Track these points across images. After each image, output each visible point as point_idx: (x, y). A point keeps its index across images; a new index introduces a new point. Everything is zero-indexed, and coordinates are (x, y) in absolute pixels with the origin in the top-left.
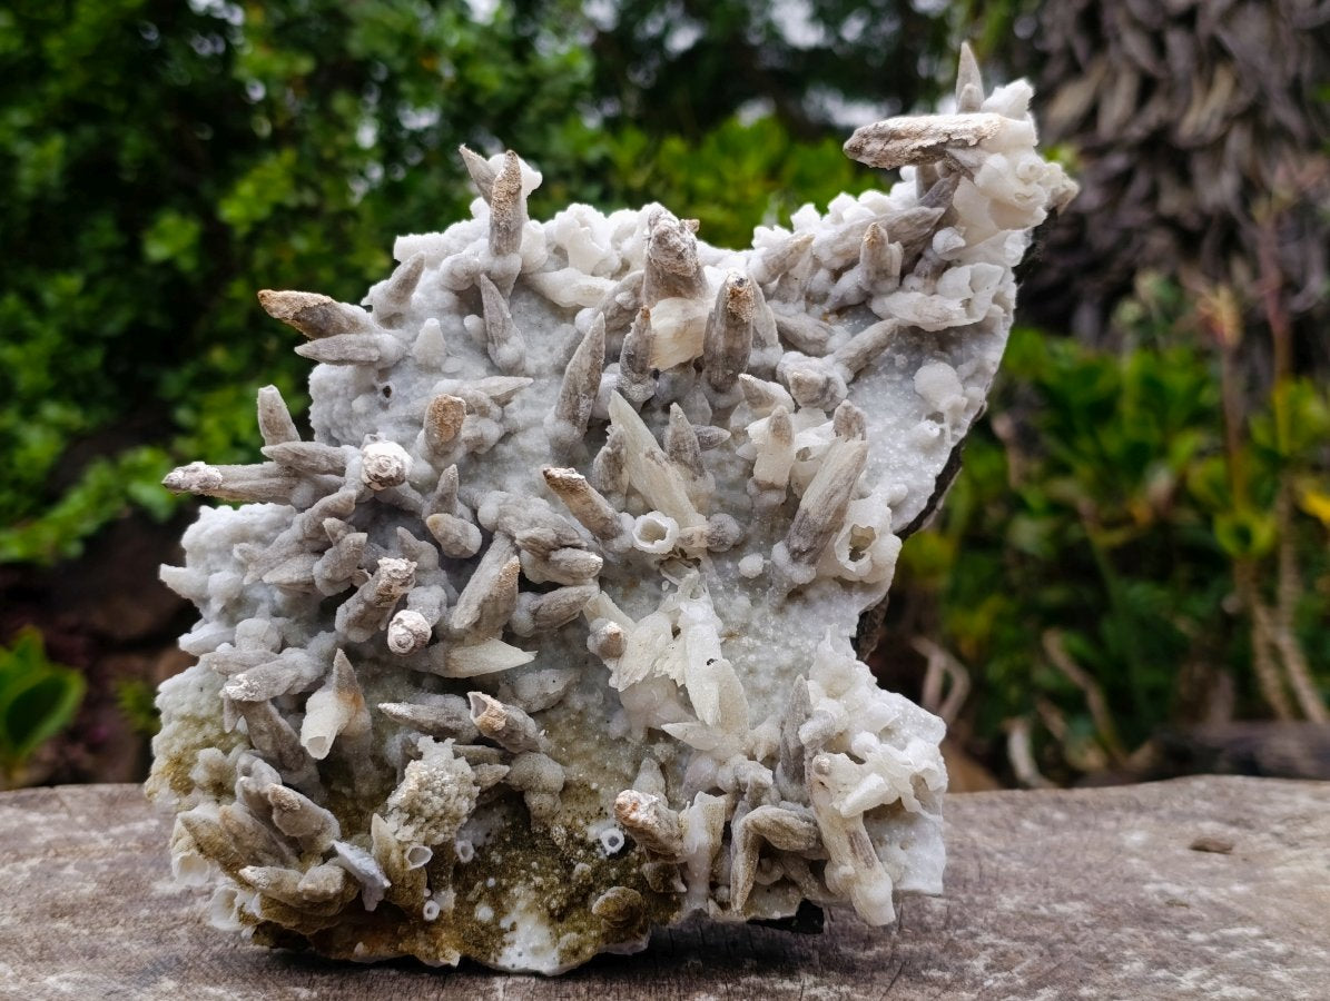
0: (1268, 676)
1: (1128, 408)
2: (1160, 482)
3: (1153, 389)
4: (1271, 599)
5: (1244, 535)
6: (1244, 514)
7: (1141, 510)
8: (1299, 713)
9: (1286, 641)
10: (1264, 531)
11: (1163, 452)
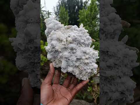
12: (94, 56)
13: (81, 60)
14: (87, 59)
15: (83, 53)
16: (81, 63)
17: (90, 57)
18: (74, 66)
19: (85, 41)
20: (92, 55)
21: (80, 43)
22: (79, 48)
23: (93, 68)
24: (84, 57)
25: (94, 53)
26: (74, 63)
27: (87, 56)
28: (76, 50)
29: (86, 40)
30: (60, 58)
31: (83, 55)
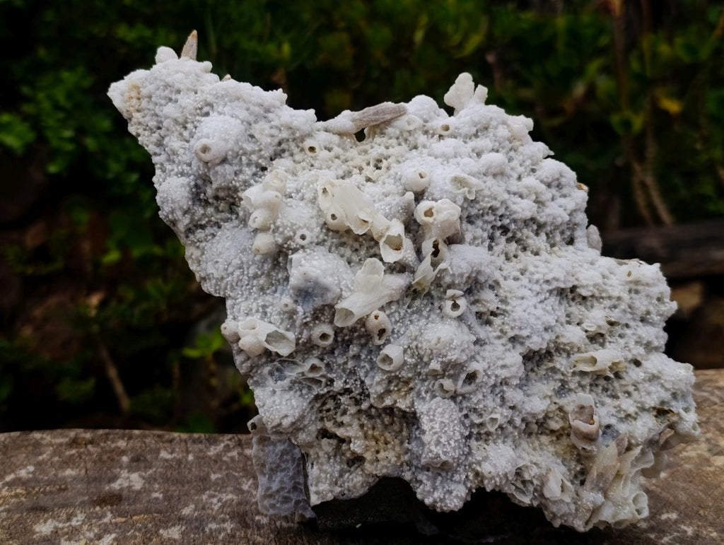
0: (640, 200)
1: (560, 46)
2: (579, 89)
3: (574, 35)
4: (641, 158)
5: (627, 124)
6: (627, 113)
7: (568, 106)
8: (658, 221)
9: (649, 180)
10: (638, 122)
11: (580, 72)
12: (641, 305)
13: (561, 362)
14: (596, 338)
15: (553, 300)
16: (563, 389)
17: (615, 315)
18: (518, 421)
19: (536, 202)
20: (626, 296)
21: (505, 230)
22: (512, 268)
23: (666, 396)
24: (573, 335)
25: (637, 282)
26: (514, 396)
27: (596, 317)
28: (494, 286)
29: (547, 194)
30: (388, 392)
31: (561, 313)
